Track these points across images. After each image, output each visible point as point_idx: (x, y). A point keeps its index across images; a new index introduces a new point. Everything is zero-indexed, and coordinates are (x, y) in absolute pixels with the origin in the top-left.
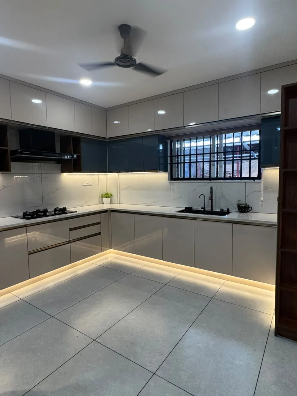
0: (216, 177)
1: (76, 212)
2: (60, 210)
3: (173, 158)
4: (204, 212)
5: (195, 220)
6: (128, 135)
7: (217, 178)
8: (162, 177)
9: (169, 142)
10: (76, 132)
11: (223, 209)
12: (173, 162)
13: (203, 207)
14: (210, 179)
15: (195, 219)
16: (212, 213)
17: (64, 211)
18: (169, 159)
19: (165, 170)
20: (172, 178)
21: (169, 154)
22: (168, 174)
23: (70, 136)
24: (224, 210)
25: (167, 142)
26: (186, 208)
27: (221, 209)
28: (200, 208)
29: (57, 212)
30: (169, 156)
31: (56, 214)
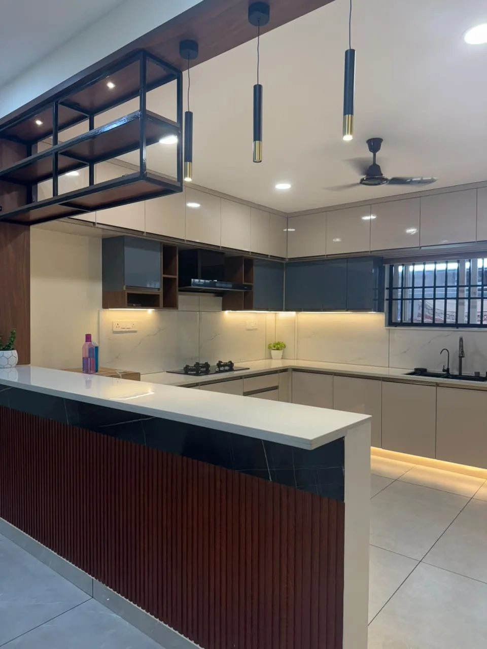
0: (467, 323)
1: (249, 369)
2: (225, 365)
3: (394, 291)
4: (447, 374)
5: (438, 387)
6: (324, 255)
7: (468, 325)
8: (373, 319)
9: (387, 267)
10: (252, 252)
11: (479, 373)
12: (394, 297)
13: (446, 368)
14: (456, 325)
15: (438, 385)
16: (460, 377)
17: (230, 366)
18: (386, 292)
19: (380, 309)
20: (390, 323)
21: (387, 285)
22: (384, 315)
23: (241, 257)
24: (481, 374)
25: (384, 267)
26: (415, 369)
27: (475, 373)
28: (439, 371)
29: (222, 369)
30: (387, 289)
31: (220, 372)
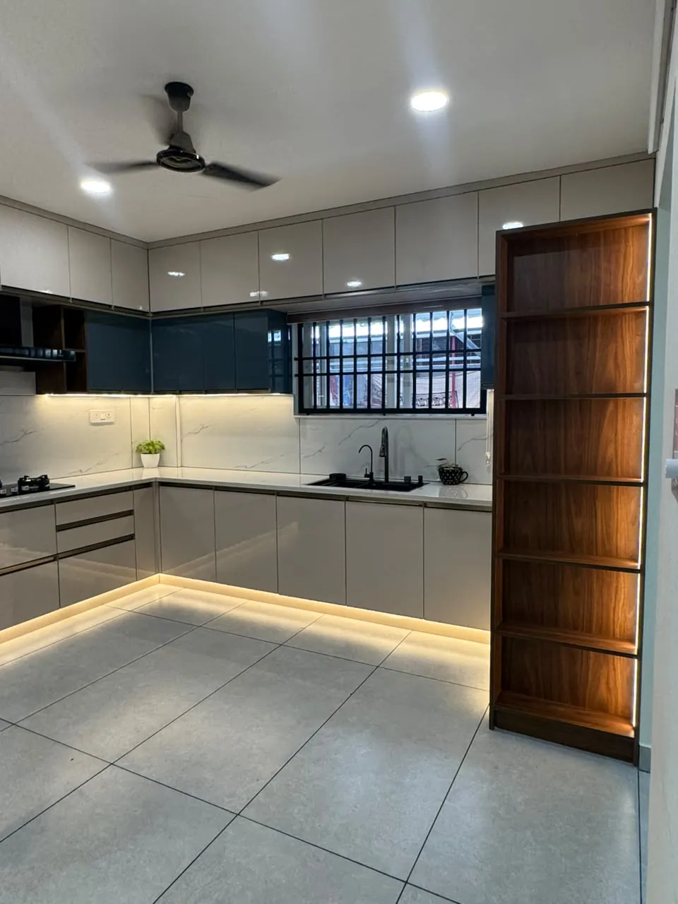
0: (395, 407)
1: (74, 486)
2: (34, 482)
3: (305, 362)
4: (370, 483)
5: (347, 502)
6: (200, 308)
7: (398, 411)
8: (278, 405)
9: (294, 326)
10: (73, 299)
11: (410, 477)
12: (305, 372)
13: (368, 473)
14: (384, 411)
15: (347, 499)
16: (386, 486)
17: (42, 484)
18: (295, 365)
19: (287, 390)
20: (302, 409)
21: (295, 354)
22: (293, 398)
23: (59, 306)
24: (412, 479)
25: (290, 327)
26: (331, 475)
27: (405, 477)
28: (361, 477)
29: (25, 488)
30: (296, 359)
31: (21, 493)
